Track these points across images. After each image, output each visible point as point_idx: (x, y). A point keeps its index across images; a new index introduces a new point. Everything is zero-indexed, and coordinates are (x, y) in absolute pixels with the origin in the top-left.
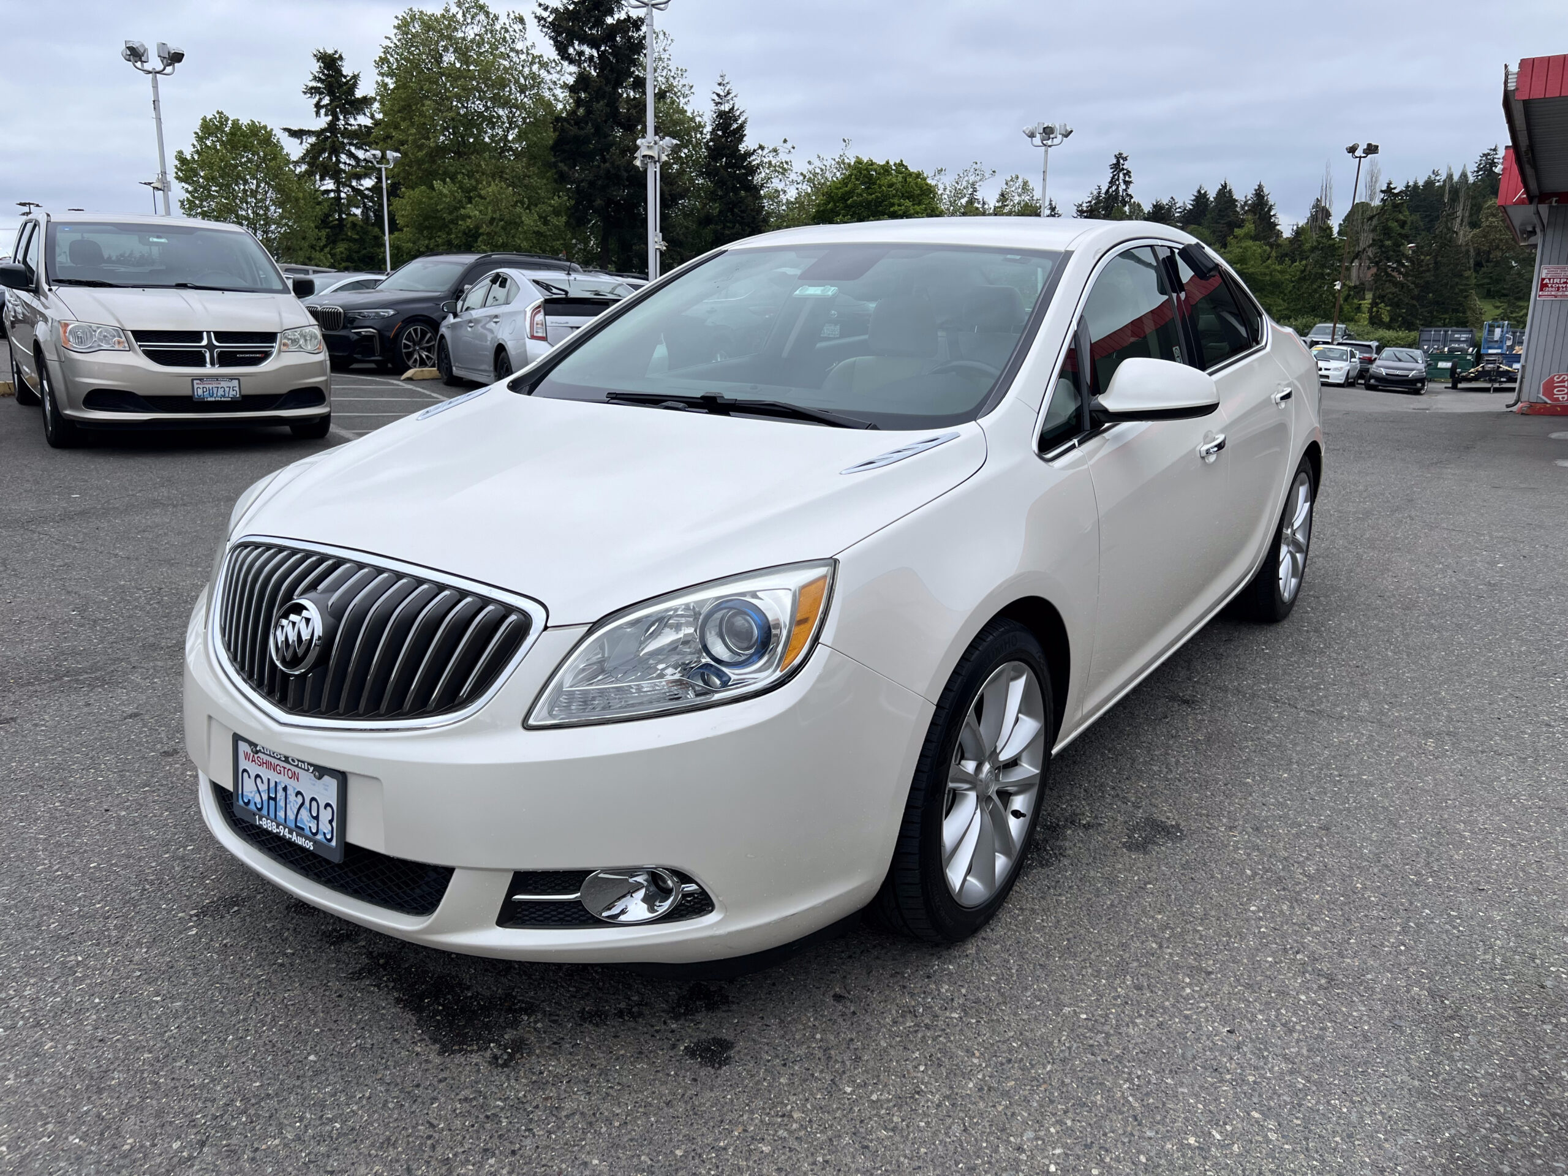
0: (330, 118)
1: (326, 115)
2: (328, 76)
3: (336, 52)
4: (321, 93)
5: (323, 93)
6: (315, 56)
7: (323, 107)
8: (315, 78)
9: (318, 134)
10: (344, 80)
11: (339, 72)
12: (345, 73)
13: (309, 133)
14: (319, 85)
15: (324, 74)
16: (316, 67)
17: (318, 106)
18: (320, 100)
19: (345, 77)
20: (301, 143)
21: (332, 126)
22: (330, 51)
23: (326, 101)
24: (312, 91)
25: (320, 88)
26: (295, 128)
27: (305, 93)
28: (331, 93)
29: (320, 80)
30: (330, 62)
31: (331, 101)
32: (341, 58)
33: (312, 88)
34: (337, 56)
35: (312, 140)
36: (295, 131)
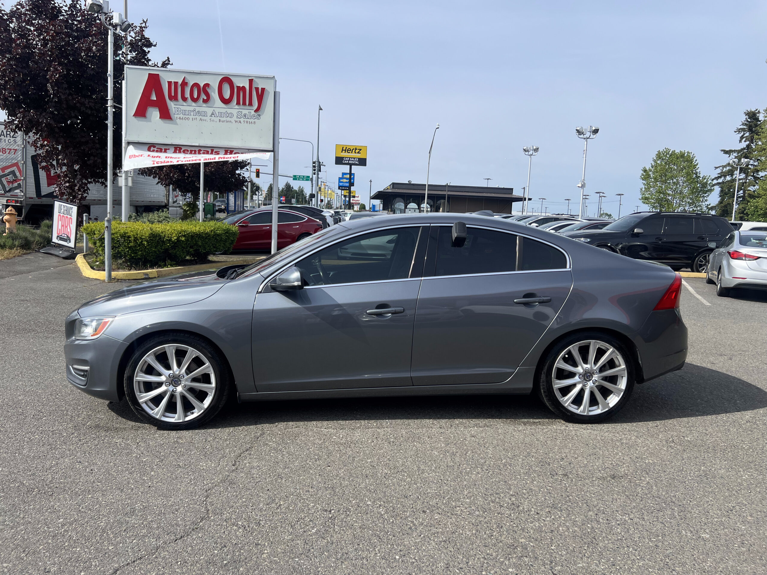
0: (748, 143)
1: (745, 141)
2: (749, 122)
3: (757, 110)
4: (744, 131)
5: (746, 131)
6: (745, 113)
7: (744, 138)
8: (743, 124)
9: (738, 151)
10: (759, 123)
11: (757, 120)
12: (760, 119)
13: (734, 151)
14: (745, 127)
15: (747, 121)
16: (744, 118)
17: (742, 138)
18: (744, 134)
19: (760, 121)
20: (729, 156)
21: (748, 146)
22: (753, 110)
23: (747, 134)
24: (739, 131)
25: (745, 128)
26: (727, 149)
27: (735, 132)
28: (750, 129)
29: (746, 125)
30: (753, 116)
31: (750, 134)
32: (759, 111)
33: (740, 129)
34: (757, 112)
35: (735, 154)
36: (727, 151)
